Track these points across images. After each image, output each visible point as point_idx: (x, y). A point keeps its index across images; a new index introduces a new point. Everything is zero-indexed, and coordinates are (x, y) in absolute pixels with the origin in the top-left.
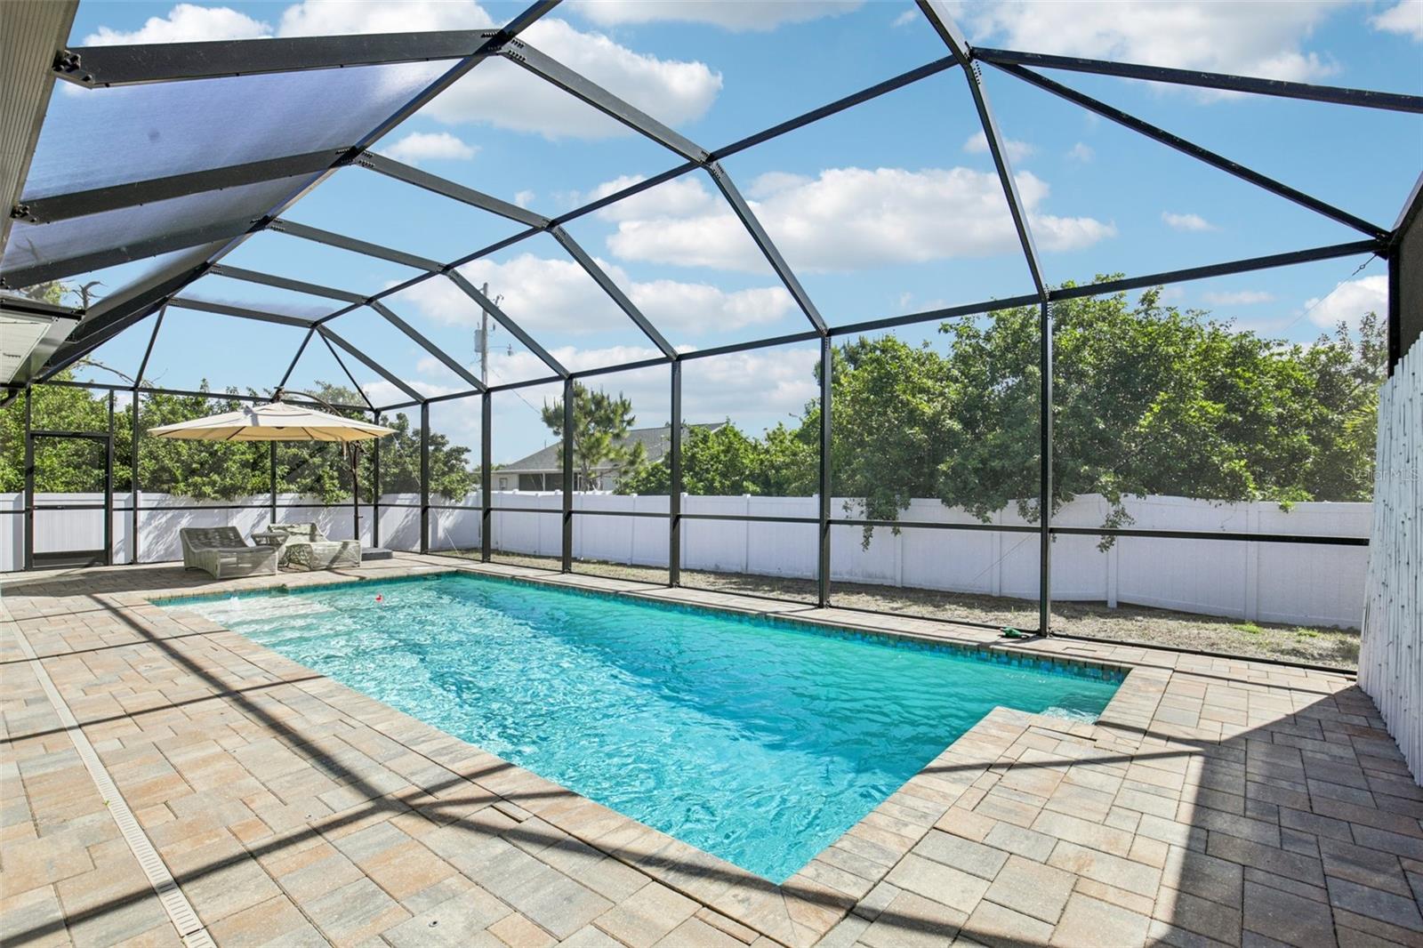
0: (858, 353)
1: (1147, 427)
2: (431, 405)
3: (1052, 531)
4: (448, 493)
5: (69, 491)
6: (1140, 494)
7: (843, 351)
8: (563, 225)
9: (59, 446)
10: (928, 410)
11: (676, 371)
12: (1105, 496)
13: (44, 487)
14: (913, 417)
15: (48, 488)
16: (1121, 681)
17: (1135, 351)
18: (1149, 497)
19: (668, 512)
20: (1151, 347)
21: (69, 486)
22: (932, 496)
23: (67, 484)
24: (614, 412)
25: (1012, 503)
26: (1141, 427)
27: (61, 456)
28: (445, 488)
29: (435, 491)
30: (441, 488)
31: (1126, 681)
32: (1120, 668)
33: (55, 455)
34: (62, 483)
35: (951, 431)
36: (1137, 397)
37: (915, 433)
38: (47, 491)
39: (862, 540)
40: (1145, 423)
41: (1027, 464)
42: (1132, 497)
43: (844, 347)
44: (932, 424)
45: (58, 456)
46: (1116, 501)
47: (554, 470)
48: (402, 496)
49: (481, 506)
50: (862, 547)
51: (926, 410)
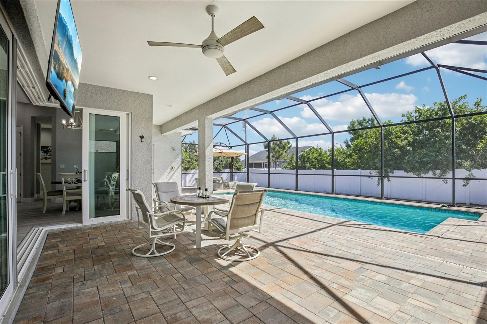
0: (362, 122)
1: (481, 148)
2: (249, 145)
3: (456, 179)
4: (238, 169)
6: (478, 169)
7: (357, 122)
8: (310, 102)
10: (401, 144)
11: (333, 136)
12: (466, 169)
14: (397, 146)
16: (480, 217)
17: (476, 122)
18: (482, 170)
19: (331, 174)
20: (482, 121)
22: (402, 170)
24: (285, 144)
25: (430, 172)
26: (479, 148)
28: (238, 167)
29: (235, 169)
30: (236, 168)
31: (481, 217)
32: (480, 213)
35: (409, 150)
36: (475, 137)
37: (397, 151)
39: (377, 183)
40: (480, 147)
41: (436, 160)
42: (476, 170)
43: (357, 121)
44: (402, 148)
46: (470, 171)
47: (266, 161)
48: (226, 170)
49: (246, 172)
50: (377, 185)
51: (400, 144)
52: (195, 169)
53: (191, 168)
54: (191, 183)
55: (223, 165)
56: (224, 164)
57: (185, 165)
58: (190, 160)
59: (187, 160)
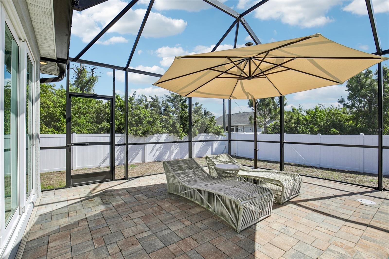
5: (89, 133)
9: (86, 115)
13: (81, 131)
15: (82, 132)
21: (90, 131)
23: (88, 130)
27: (86, 119)
28: (218, 131)
33: (85, 118)
34: (87, 129)
38: (82, 133)
45: (85, 119)
52: (158, 133)
53: (153, 131)
54: (153, 153)
55: (199, 128)
56: (200, 126)
57: (144, 128)
58: (151, 119)
59: (148, 119)
